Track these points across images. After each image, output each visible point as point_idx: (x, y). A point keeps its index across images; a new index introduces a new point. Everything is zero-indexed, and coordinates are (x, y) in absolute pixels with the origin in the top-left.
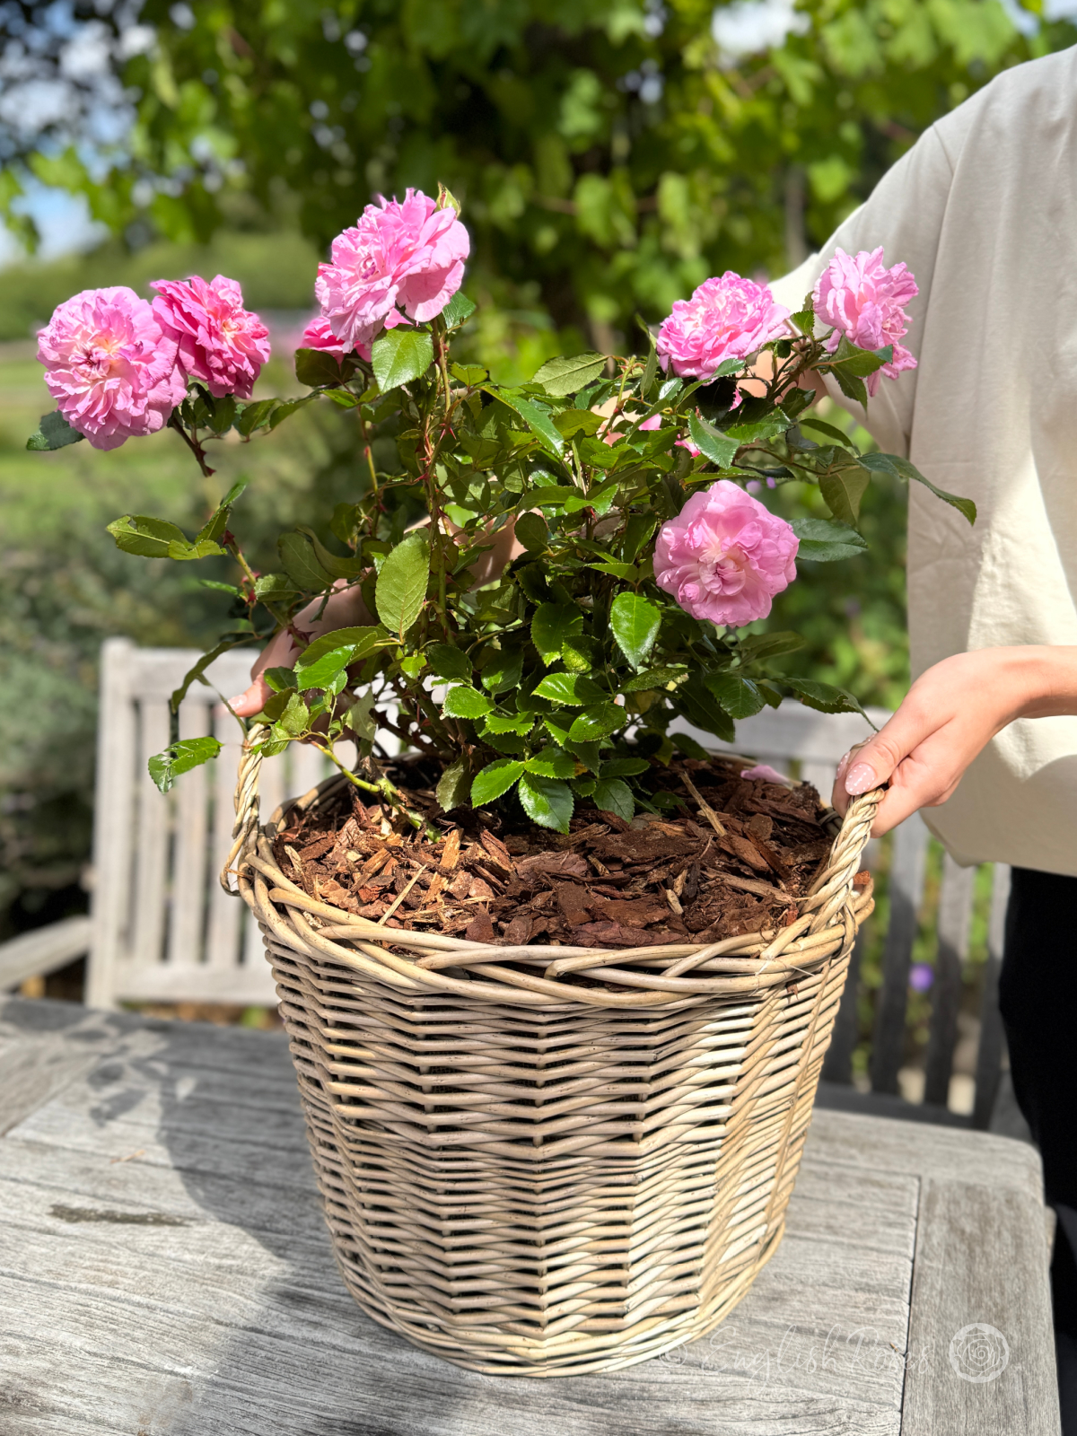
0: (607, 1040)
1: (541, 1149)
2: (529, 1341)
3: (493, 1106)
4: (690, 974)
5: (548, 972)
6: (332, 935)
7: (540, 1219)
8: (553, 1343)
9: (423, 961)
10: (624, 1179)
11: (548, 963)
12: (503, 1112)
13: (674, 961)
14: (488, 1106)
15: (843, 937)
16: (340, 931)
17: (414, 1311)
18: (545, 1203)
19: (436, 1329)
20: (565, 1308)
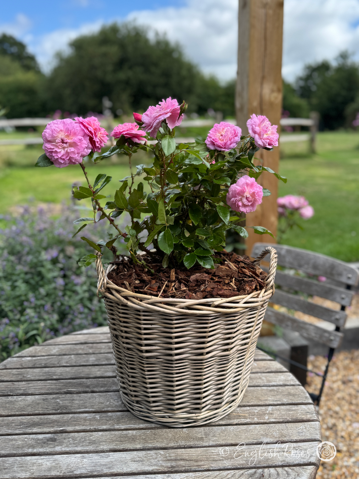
0: (225, 323)
1: (206, 356)
2: (197, 415)
3: (193, 346)
4: (245, 303)
5: (212, 305)
6: (147, 302)
7: (203, 377)
8: (204, 414)
9: (177, 306)
10: (225, 362)
11: (212, 303)
12: (196, 347)
13: (241, 300)
14: (191, 346)
15: (272, 292)
16: (150, 301)
17: (161, 413)
18: (205, 372)
19: (168, 417)
20: (207, 403)
